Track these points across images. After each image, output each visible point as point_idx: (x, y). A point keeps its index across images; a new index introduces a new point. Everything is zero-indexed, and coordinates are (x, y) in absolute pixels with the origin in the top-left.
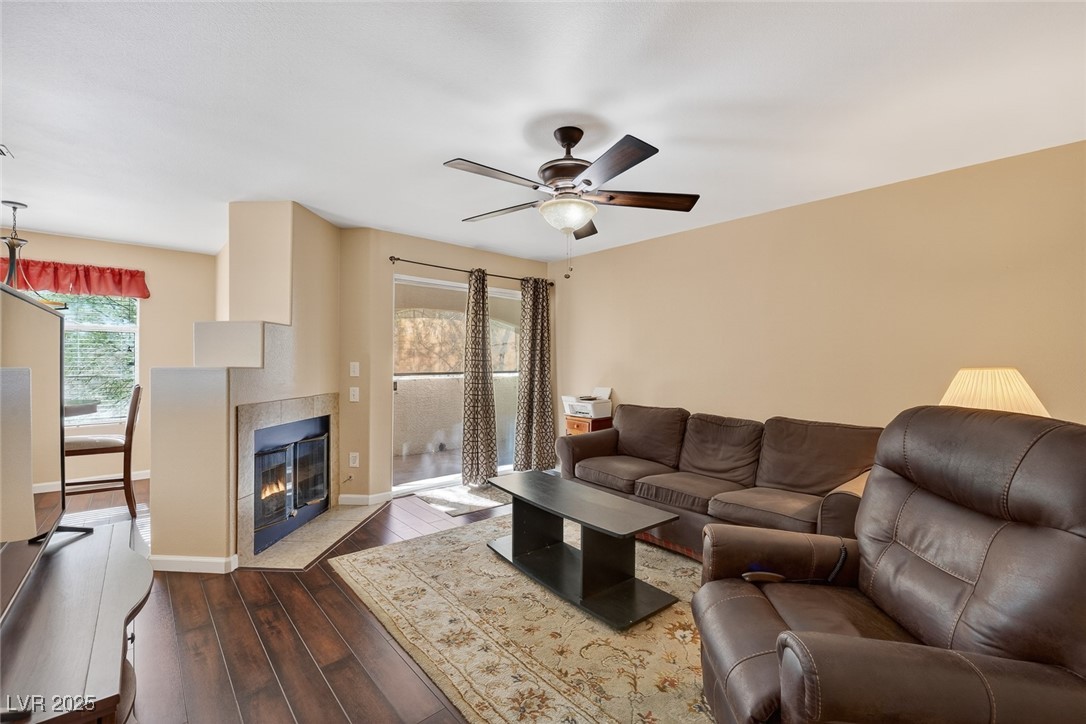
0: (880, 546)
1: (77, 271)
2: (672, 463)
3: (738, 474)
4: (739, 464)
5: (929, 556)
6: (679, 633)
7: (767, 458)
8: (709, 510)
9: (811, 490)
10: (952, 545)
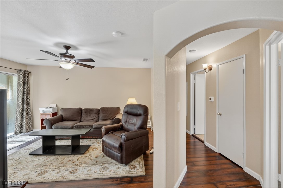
0: (125, 123)
2: (79, 120)
3: (96, 119)
4: (95, 117)
5: (131, 122)
6: (94, 150)
7: (101, 115)
8: (93, 127)
9: (109, 119)
10: (133, 120)
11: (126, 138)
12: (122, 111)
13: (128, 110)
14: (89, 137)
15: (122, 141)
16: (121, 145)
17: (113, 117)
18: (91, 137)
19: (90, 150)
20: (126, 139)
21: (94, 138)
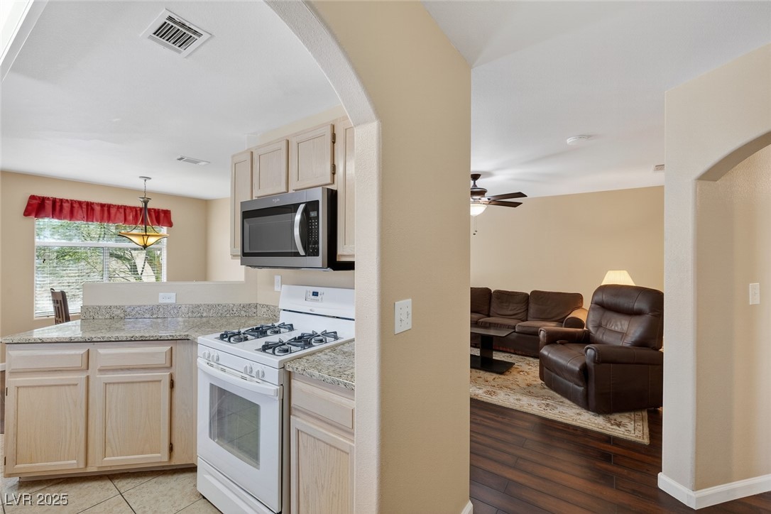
0: (596, 328)
1: (136, 211)
2: (487, 313)
3: (520, 316)
4: (519, 311)
5: (613, 328)
6: (521, 373)
7: (533, 309)
8: (517, 330)
9: (554, 319)
10: (619, 323)
11: (599, 355)
12: (587, 303)
13: (604, 298)
14: (508, 350)
15: (588, 361)
16: (585, 368)
17: (564, 316)
18: (512, 351)
19: (514, 372)
20: (599, 358)
21: (518, 355)
